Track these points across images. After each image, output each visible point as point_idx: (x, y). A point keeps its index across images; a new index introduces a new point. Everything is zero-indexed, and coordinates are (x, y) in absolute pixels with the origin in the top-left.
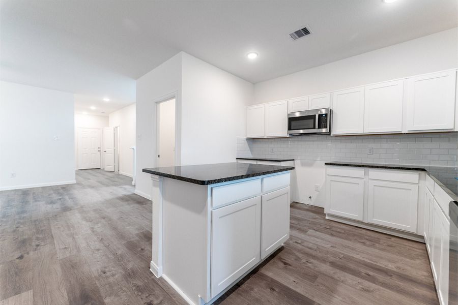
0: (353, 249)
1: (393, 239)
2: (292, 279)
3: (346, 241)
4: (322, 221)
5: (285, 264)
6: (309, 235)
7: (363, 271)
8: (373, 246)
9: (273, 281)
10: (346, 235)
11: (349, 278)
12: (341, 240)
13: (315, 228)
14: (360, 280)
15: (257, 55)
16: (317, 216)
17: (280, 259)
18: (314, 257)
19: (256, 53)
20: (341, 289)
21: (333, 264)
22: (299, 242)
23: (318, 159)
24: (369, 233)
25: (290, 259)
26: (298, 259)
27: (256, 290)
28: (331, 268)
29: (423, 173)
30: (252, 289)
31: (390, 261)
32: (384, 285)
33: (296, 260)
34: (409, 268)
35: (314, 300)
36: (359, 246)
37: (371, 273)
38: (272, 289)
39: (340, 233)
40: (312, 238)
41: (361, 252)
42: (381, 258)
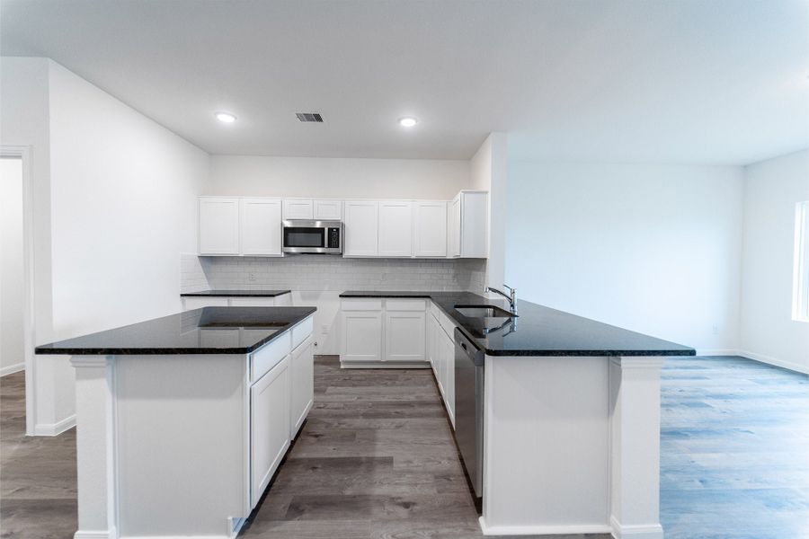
0: (379, 394)
1: (408, 372)
2: (331, 448)
3: (369, 388)
4: (338, 372)
5: (316, 436)
6: (330, 394)
7: (392, 411)
8: (394, 384)
9: (310, 460)
10: (368, 381)
11: (383, 422)
12: (364, 388)
13: (334, 383)
14: (391, 420)
15: (236, 118)
16: (330, 368)
17: (308, 434)
18: (344, 416)
19: (233, 116)
20: (380, 435)
21: (366, 416)
22: (322, 406)
23: (326, 289)
24: (388, 372)
25: (320, 429)
26: (328, 425)
27: (295, 479)
28: (364, 420)
29: (428, 300)
30: (289, 481)
31: (410, 394)
32: (411, 416)
33: (327, 427)
34: (423, 394)
35: (360, 456)
36: (383, 389)
37: (399, 410)
38: (314, 468)
39: (361, 380)
40: (335, 396)
41: (386, 394)
42: (403, 393)
